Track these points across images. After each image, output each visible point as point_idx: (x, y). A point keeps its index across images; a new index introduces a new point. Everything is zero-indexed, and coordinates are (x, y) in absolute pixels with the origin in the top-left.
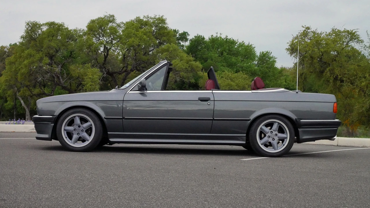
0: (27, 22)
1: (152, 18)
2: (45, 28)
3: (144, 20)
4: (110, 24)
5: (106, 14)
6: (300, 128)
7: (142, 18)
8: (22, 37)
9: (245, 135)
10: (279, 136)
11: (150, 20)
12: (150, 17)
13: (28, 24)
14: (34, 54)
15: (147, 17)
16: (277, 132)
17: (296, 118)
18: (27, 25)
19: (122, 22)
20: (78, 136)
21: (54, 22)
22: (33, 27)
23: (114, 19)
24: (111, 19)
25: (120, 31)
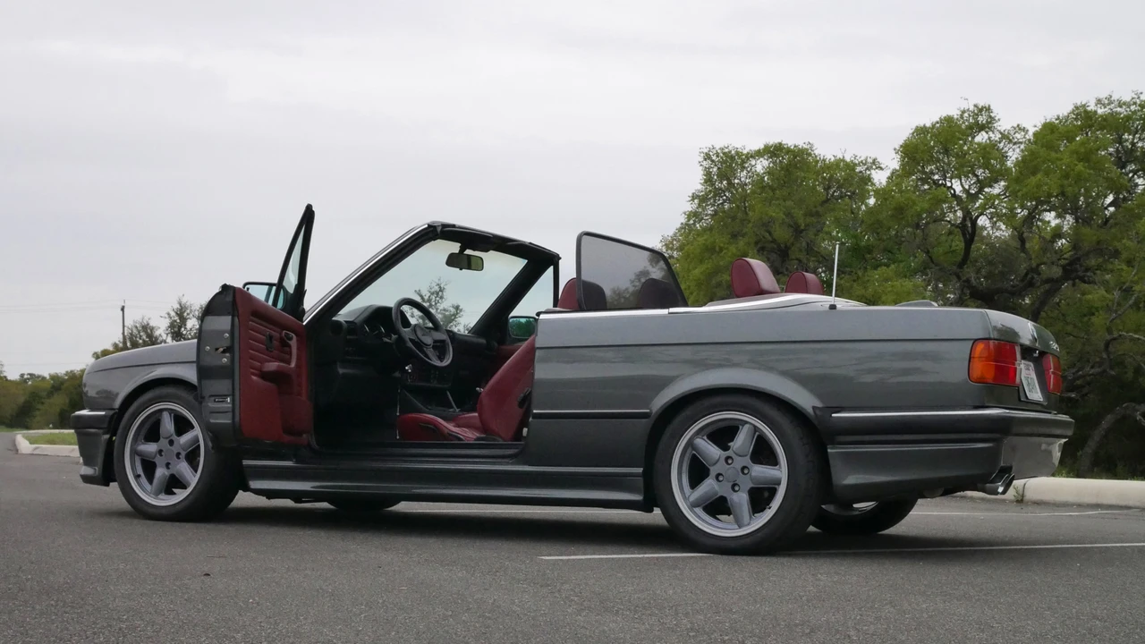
0: (706, 151)
1: (1124, 104)
2: (761, 165)
3: (1100, 111)
4: (982, 138)
5: (964, 106)
6: (835, 443)
7: (1092, 107)
8: (694, 197)
9: (640, 470)
10: (753, 474)
11: (1119, 109)
12: (1116, 103)
13: (707, 157)
14: (722, 245)
15: (1106, 102)
16: (747, 461)
17: (819, 404)
18: (705, 159)
19: (1018, 126)
20: (167, 473)
21: (780, 144)
22: (724, 166)
23: (991, 120)
24: (981, 119)
25: (1014, 155)
